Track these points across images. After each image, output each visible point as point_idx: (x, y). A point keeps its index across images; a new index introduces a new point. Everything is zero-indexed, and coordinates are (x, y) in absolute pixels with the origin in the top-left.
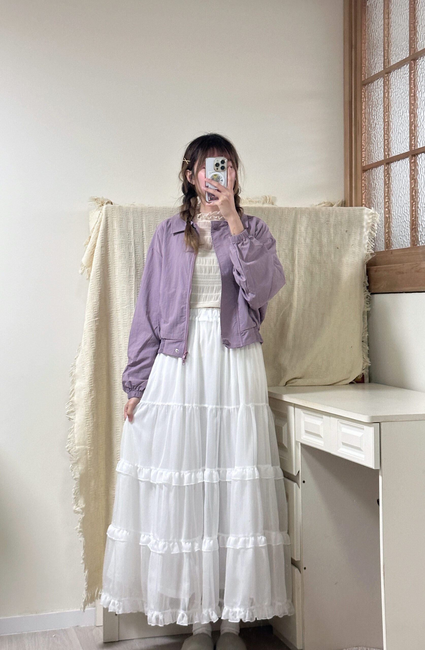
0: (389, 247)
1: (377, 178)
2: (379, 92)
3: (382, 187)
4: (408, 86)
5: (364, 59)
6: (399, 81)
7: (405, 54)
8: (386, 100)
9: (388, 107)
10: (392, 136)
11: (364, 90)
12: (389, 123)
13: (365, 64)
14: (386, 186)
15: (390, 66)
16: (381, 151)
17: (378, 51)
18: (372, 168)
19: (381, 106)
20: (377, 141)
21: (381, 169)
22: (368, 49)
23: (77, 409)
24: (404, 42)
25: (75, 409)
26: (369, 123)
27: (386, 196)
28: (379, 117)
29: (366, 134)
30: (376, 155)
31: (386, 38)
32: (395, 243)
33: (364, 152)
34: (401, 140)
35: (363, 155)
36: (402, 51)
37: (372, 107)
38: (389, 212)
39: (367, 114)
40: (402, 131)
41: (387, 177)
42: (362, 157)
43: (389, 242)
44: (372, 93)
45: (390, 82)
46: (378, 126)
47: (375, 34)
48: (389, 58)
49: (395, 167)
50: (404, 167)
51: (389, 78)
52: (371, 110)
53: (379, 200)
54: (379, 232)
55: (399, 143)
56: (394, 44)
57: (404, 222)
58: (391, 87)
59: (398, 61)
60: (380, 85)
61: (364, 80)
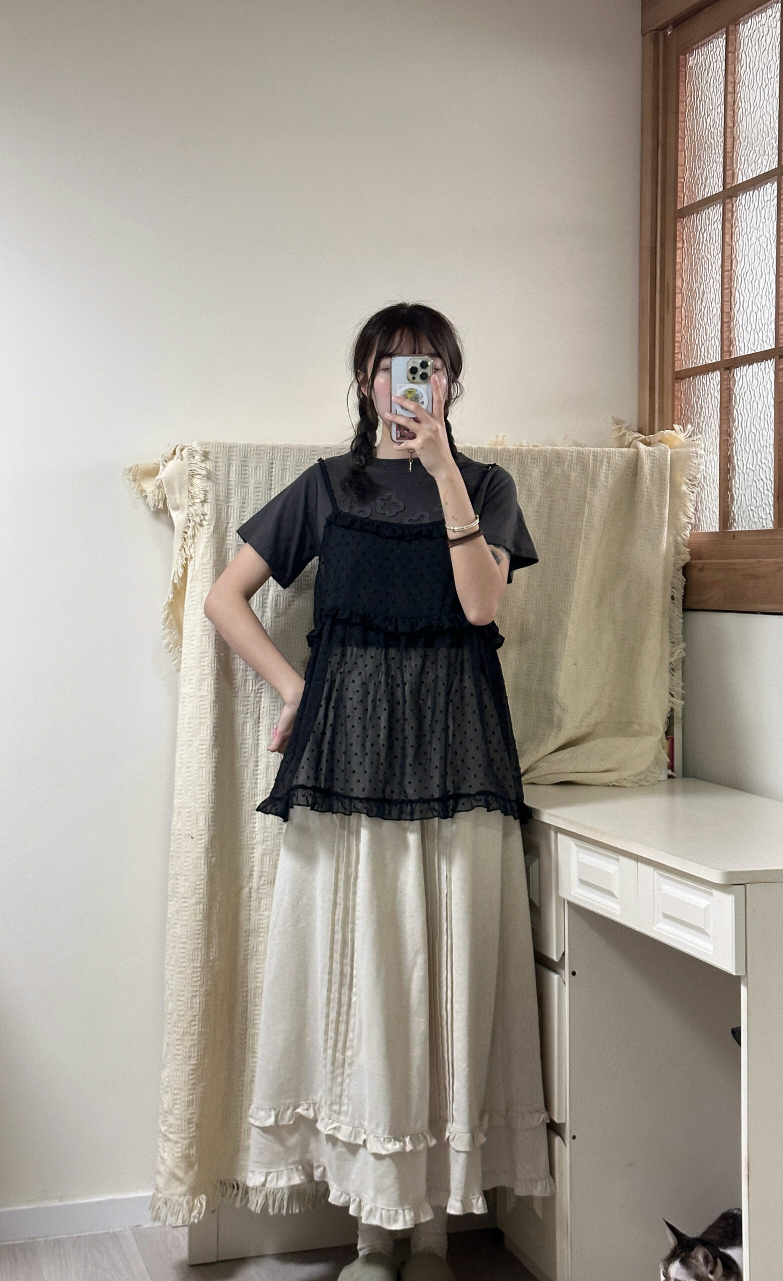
0: (728, 526)
1: (703, 395)
2: (712, 233)
3: (715, 413)
4: (773, 223)
5: (682, 167)
6: (754, 214)
7: (769, 163)
8: (727, 248)
9: (729, 261)
10: (738, 316)
11: (680, 226)
12: (731, 292)
13: (684, 177)
14: (723, 412)
15: (736, 183)
16: (715, 344)
17: (712, 153)
18: (694, 376)
19: (717, 258)
20: (705, 324)
21: (714, 378)
22: (690, 149)
24: (766, 139)
26: (690, 289)
27: (724, 430)
28: (711, 279)
29: (683, 310)
30: (703, 352)
31: (729, 130)
32: (741, 518)
33: (679, 344)
34: (757, 325)
35: (676, 349)
36: (761, 156)
37: (697, 259)
38: (729, 460)
39: (686, 273)
40: (758, 308)
41: (726, 394)
42: (674, 353)
43: (730, 519)
44: (698, 232)
45: (735, 215)
46: (708, 295)
47: (706, 120)
48: (734, 168)
49: (744, 375)
50: (762, 377)
51: (732, 208)
52: (695, 266)
53: (707, 436)
54: (708, 496)
55: (752, 330)
56: (746, 145)
57: (761, 481)
58: (737, 224)
59: (754, 176)
60: (715, 219)
61: (681, 209)
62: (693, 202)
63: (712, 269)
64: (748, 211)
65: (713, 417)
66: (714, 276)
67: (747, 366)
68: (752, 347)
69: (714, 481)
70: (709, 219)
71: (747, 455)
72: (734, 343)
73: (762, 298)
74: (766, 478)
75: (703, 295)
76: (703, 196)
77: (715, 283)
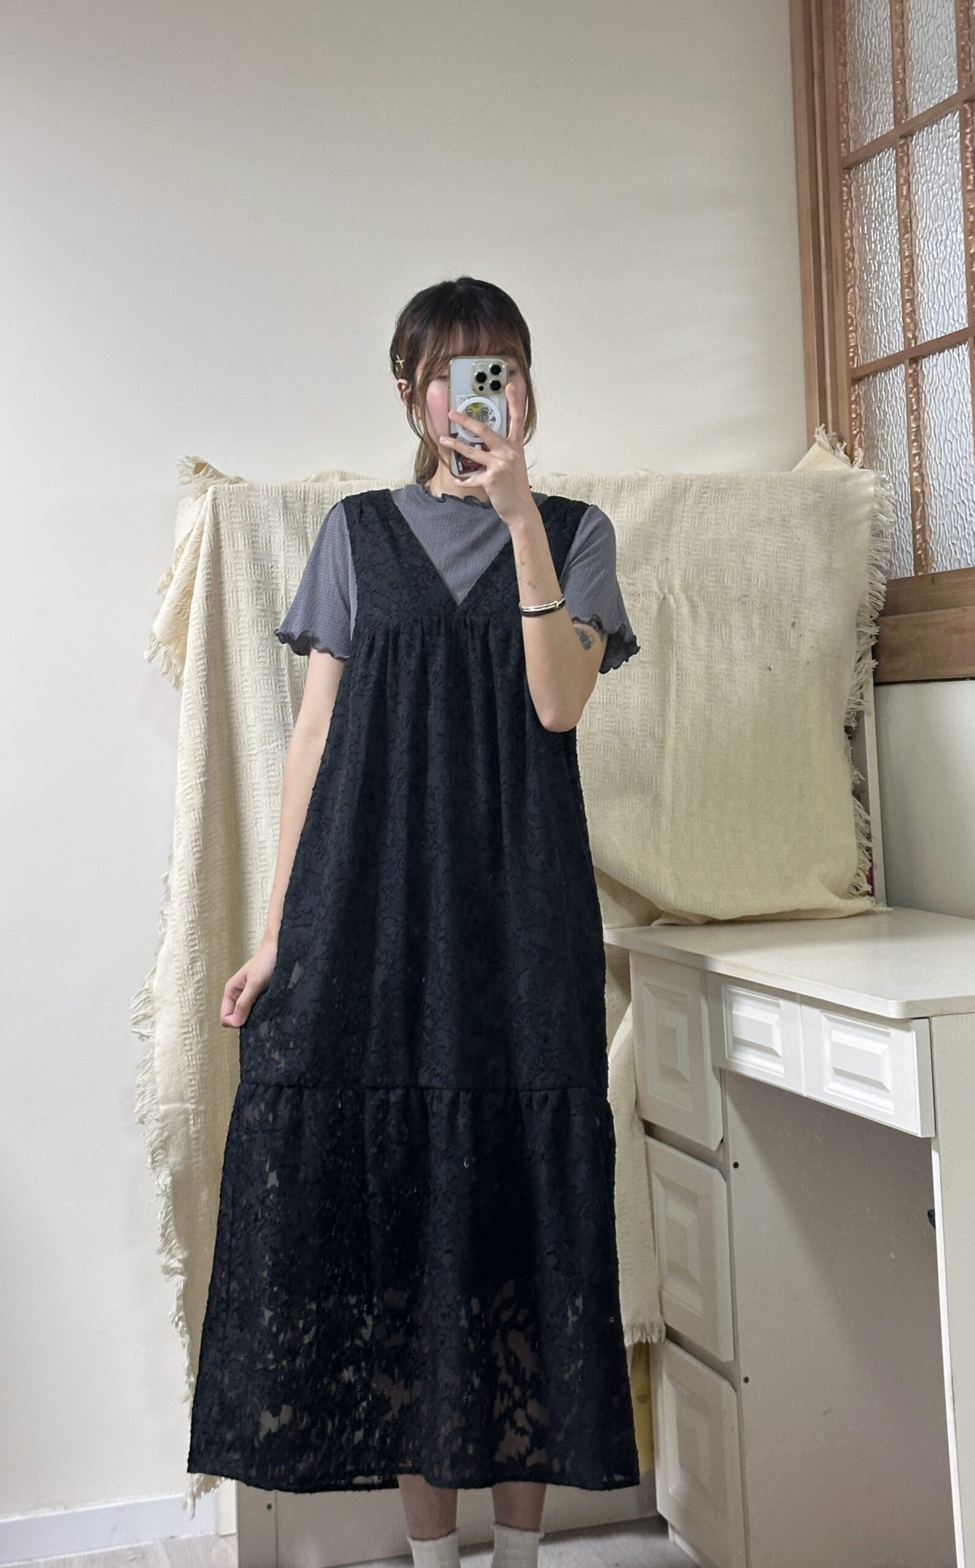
0: (925, 568)
1: (887, 397)
2: (885, 185)
3: (902, 419)
4: (958, 165)
5: (845, 105)
6: (934, 156)
7: (948, 87)
8: (905, 203)
9: (909, 220)
10: (922, 291)
11: (847, 181)
12: (912, 261)
13: (848, 117)
14: (912, 417)
15: (910, 118)
16: (897, 330)
17: (879, 82)
18: (874, 374)
19: (893, 218)
20: (884, 305)
21: (899, 374)
22: (853, 79)
23: (159, 1009)
24: (943, 57)
25: (153, 1008)
26: (863, 261)
27: (914, 441)
28: (888, 245)
29: (857, 289)
30: (883, 341)
31: (899, 50)
32: (941, 556)
33: (854, 334)
34: (946, 299)
35: (851, 341)
36: (939, 80)
37: (870, 221)
38: (923, 480)
39: (858, 241)
40: (946, 279)
41: (914, 394)
42: (848, 347)
43: (926, 555)
44: (869, 187)
45: (911, 160)
46: (886, 267)
47: (870, 40)
48: (907, 99)
49: (934, 367)
50: (955, 366)
51: (908, 148)
52: (867, 230)
53: (894, 450)
54: (900, 530)
55: (941, 311)
56: (919, 65)
57: (961, 503)
58: (914, 171)
59: (931, 106)
60: (888, 167)
61: (847, 156)
62: (858, 147)
63: (888, 233)
64: (926, 153)
65: (900, 425)
66: (891, 242)
67: (937, 354)
68: (941, 330)
69: (905, 509)
70: (880, 167)
71: (943, 472)
72: (920, 325)
73: (949, 265)
74: (968, 500)
75: (879, 267)
76: (872, 137)
77: (893, 250)
